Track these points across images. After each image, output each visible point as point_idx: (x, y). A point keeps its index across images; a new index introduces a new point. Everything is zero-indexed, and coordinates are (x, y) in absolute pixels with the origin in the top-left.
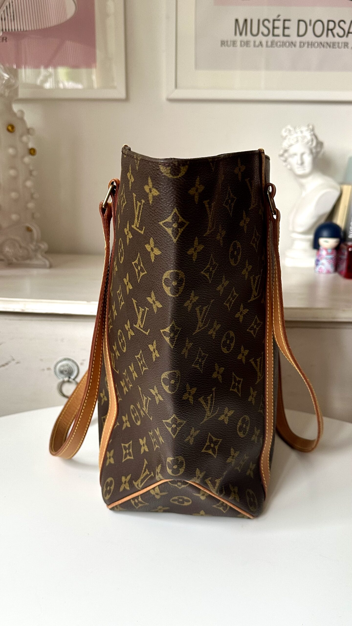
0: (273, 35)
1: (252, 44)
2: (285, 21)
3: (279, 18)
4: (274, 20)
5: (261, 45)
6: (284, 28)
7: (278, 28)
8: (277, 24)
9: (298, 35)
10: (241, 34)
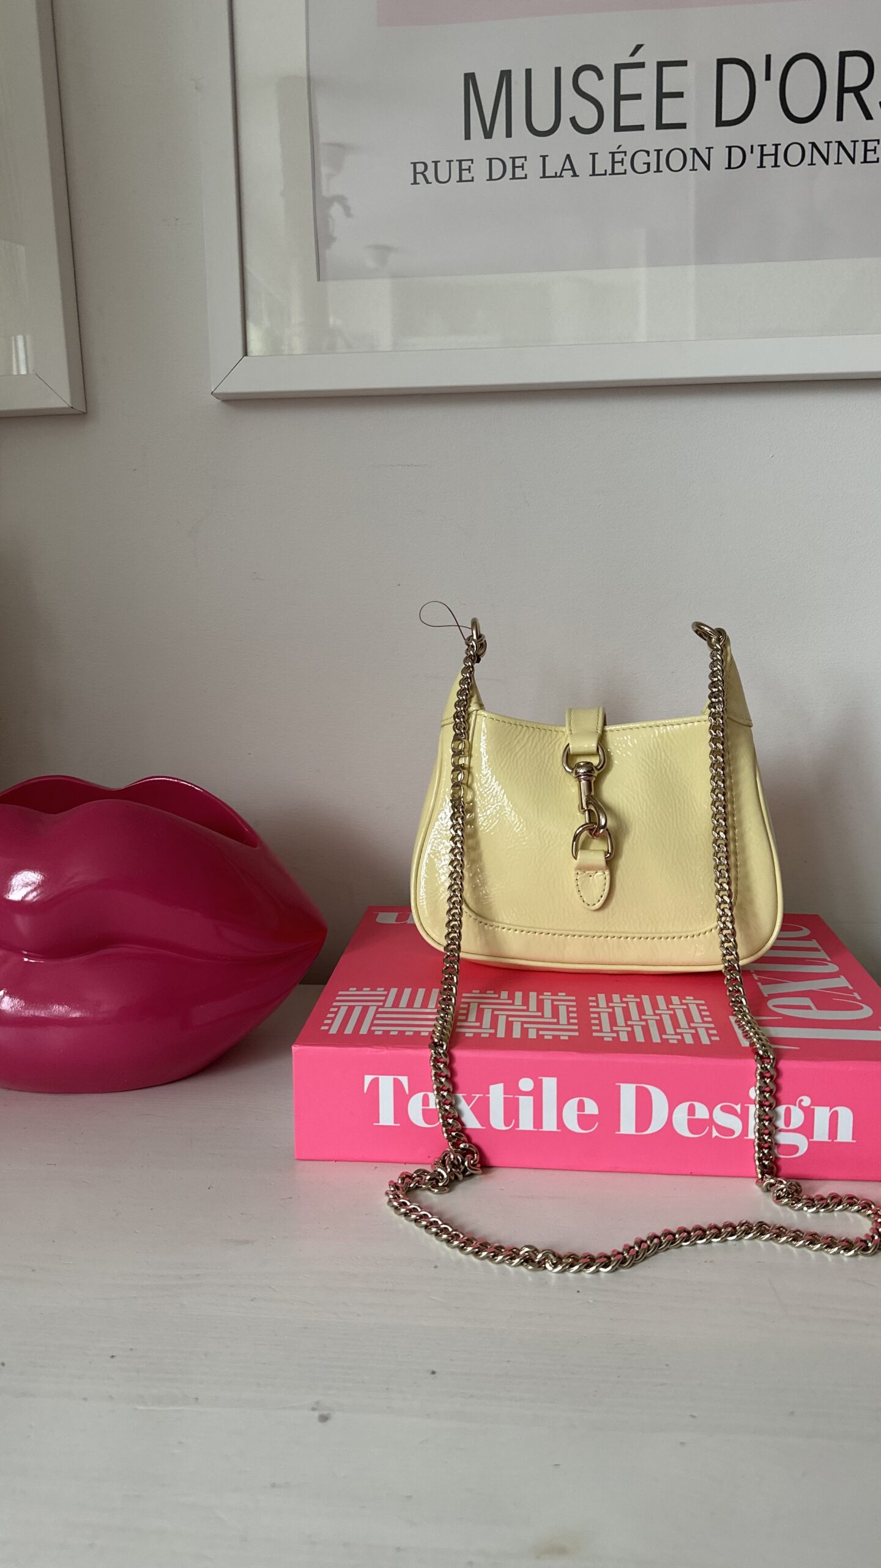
0: (618, 128)
1: (533, 167)
2: (661, 65)
3: (636, 59)
4: (618, 68)
5: (573, 169)
6: (661, 95)
7: (638, 97)
8: (630, 81)
9: (720, 123)
10: (488, 134)
